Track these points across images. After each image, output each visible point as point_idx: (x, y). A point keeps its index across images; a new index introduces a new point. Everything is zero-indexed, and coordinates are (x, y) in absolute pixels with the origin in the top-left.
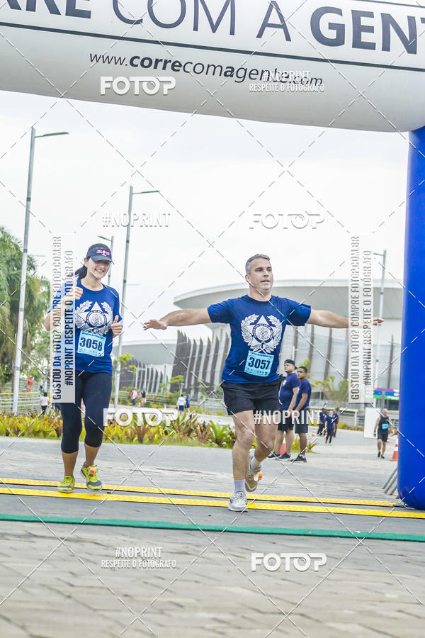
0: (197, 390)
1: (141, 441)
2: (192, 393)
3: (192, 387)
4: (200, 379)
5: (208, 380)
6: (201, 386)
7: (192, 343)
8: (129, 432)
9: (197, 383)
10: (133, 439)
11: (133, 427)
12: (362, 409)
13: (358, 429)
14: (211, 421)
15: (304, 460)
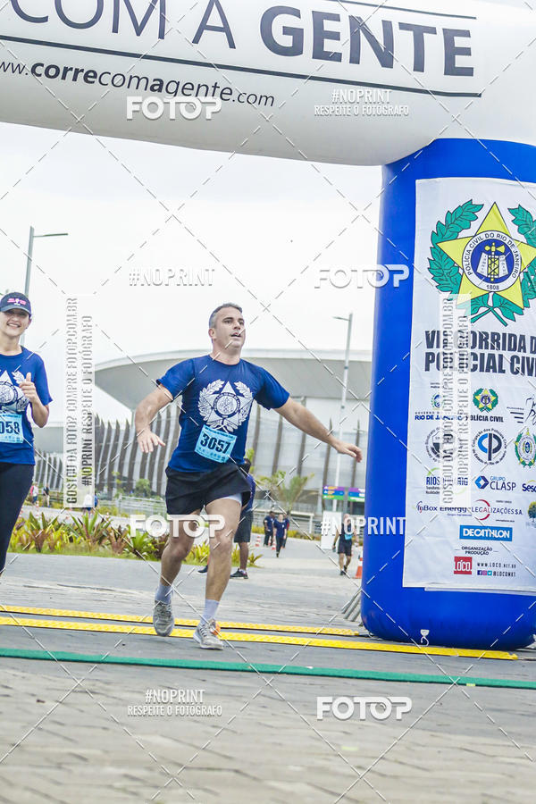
0: (111, 487)
1: (39, 549)
2: (105, 489)
3: (106, 482)
4: (115, 472)
5: (125, 474)
6: (116, 481)
7: (106, 426)
8: (24, 537)
9: (111, 478)
10: (28, 547)
11: (30, 532)
12: (319, 513)
13: (314, 538)
14: (128, 526)
15: (245, 576)
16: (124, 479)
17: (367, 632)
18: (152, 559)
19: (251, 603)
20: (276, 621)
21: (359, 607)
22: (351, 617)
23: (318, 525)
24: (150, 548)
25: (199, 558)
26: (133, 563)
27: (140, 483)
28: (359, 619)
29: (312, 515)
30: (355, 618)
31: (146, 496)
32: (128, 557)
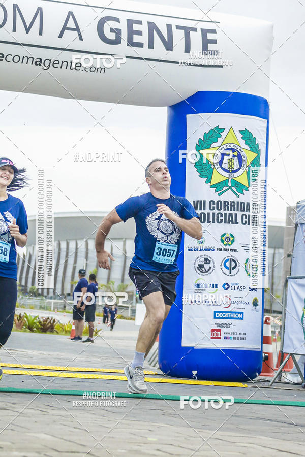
12: (134, 304)
13: (131, 319)
14: (25, 313)
15: (92, 341)
16: (23, 286)
17: (161, 372)
18: (39, 332)
19: (96, 357)
20: (110, 367)
21: (157, 358)
22: (153, 364)
23: (134, 312)
24: (38, 325)
25: (66, 331)
26: (29, 334)
27: (32, 289)
28: (157, 365)
29: (130, 306)
30: (155, 364)
31: (35, 296)
32: (25, 331)
